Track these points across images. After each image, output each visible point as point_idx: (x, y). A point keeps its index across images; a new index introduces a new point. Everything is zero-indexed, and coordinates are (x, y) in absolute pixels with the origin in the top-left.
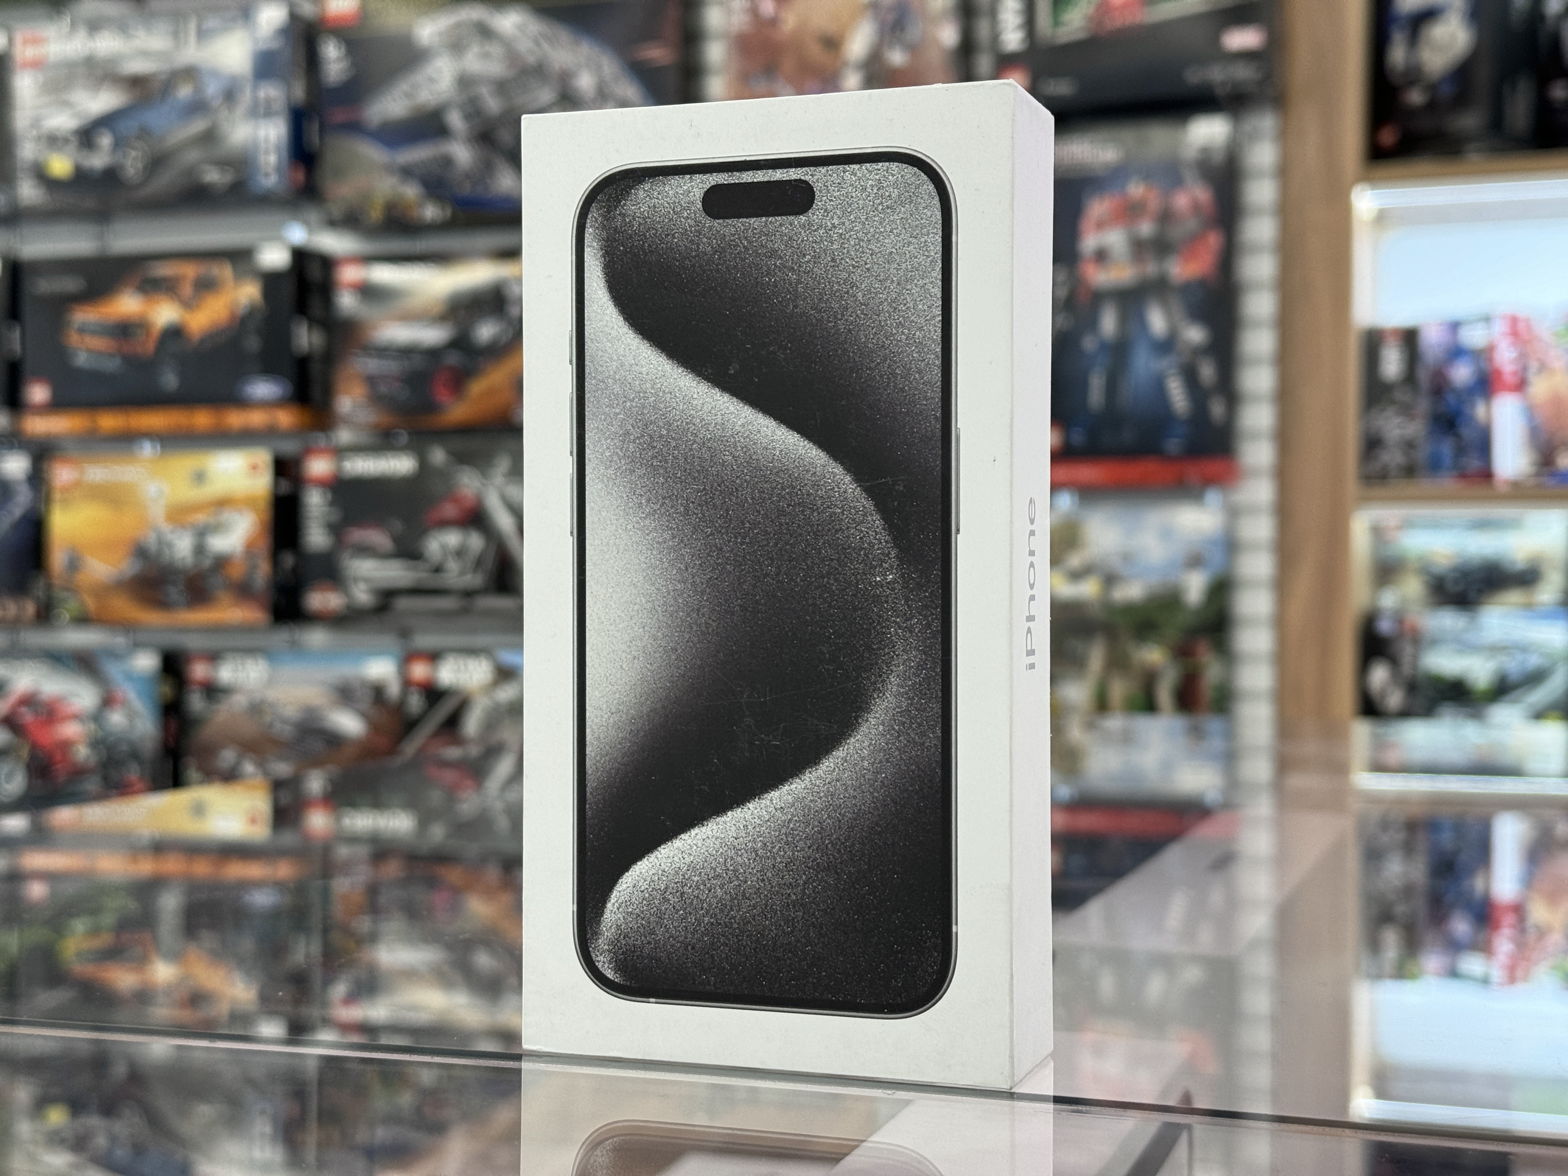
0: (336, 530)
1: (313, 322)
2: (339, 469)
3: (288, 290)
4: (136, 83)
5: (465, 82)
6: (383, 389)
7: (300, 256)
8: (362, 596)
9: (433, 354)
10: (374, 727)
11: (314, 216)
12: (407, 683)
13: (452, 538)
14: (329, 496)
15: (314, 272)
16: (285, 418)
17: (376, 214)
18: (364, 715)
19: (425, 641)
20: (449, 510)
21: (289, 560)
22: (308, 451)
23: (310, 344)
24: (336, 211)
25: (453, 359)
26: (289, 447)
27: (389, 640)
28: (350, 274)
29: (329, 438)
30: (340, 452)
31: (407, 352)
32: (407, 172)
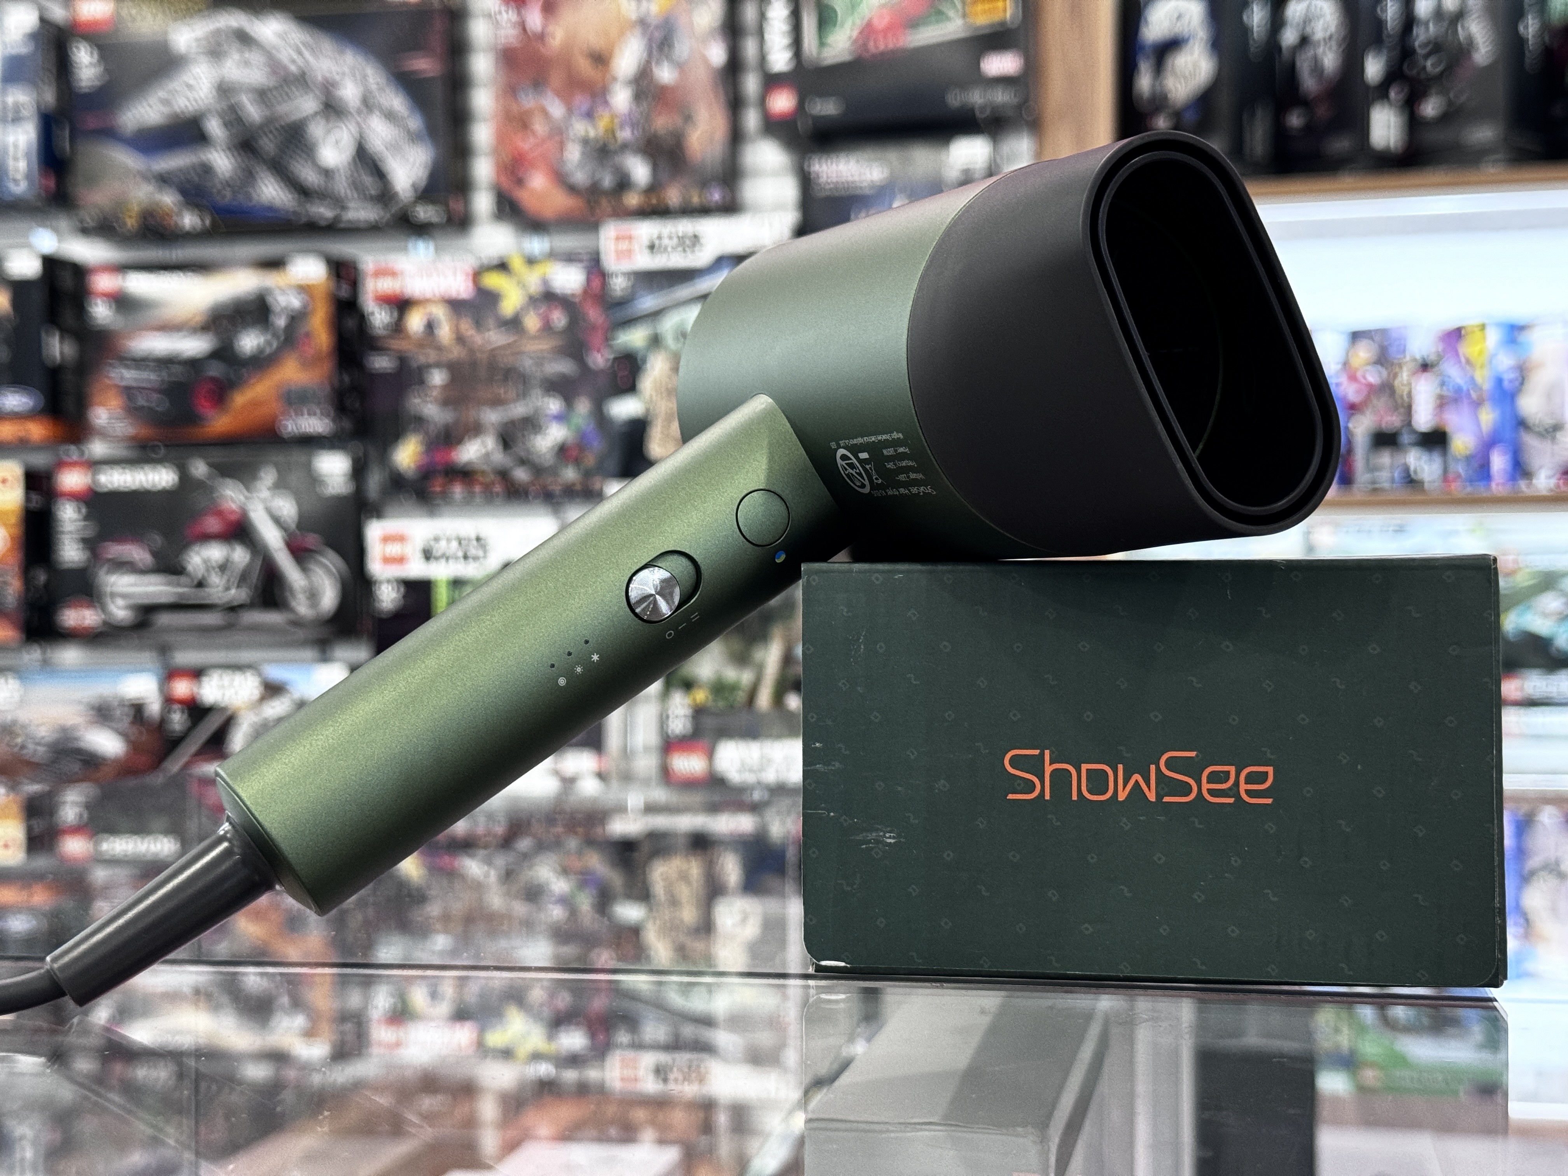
0: (91, 544)
1: (65, 332)
2: (94, 481)
3: (38, 298)
5: (224, 90)
6: (141, 402)
7: (51, 263)
8: (120, 612)
9: (193, 364)
10: (134, 746)
11: (64, 223)
12: (169, 701)
13: (215, 552)
14: (84, 510)
15: (67, 281)
16: (37, 431)
17: (131, 223)
18: (123, 734)
19: (185, 658)
20: (213, 524)
21: (41, 577)
22: (61, 465)
23: (62, 353)
24: (89, 219)
25: (215, 370)
26: (40, 460)
27: (147, 657)
28: (104, 283)
29: (82, 453)
30: (94, 465)
31: (166, 362)
32: (164, 180)
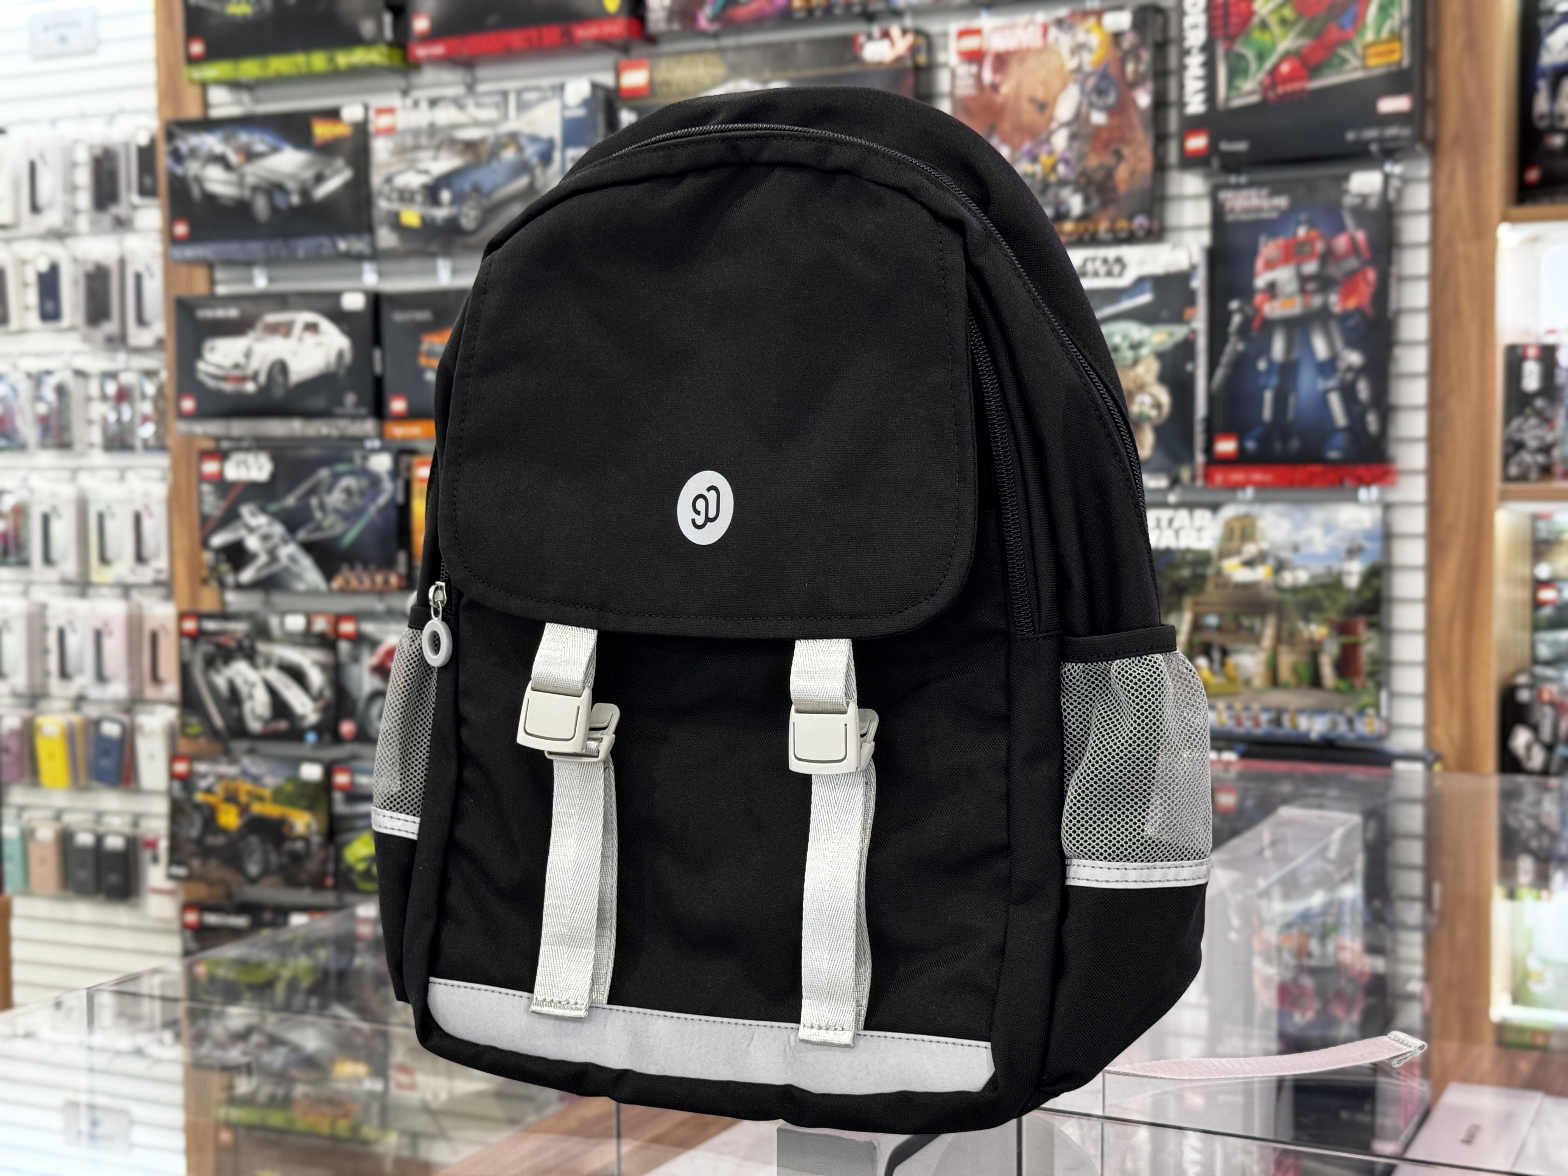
4: (470, 146)
